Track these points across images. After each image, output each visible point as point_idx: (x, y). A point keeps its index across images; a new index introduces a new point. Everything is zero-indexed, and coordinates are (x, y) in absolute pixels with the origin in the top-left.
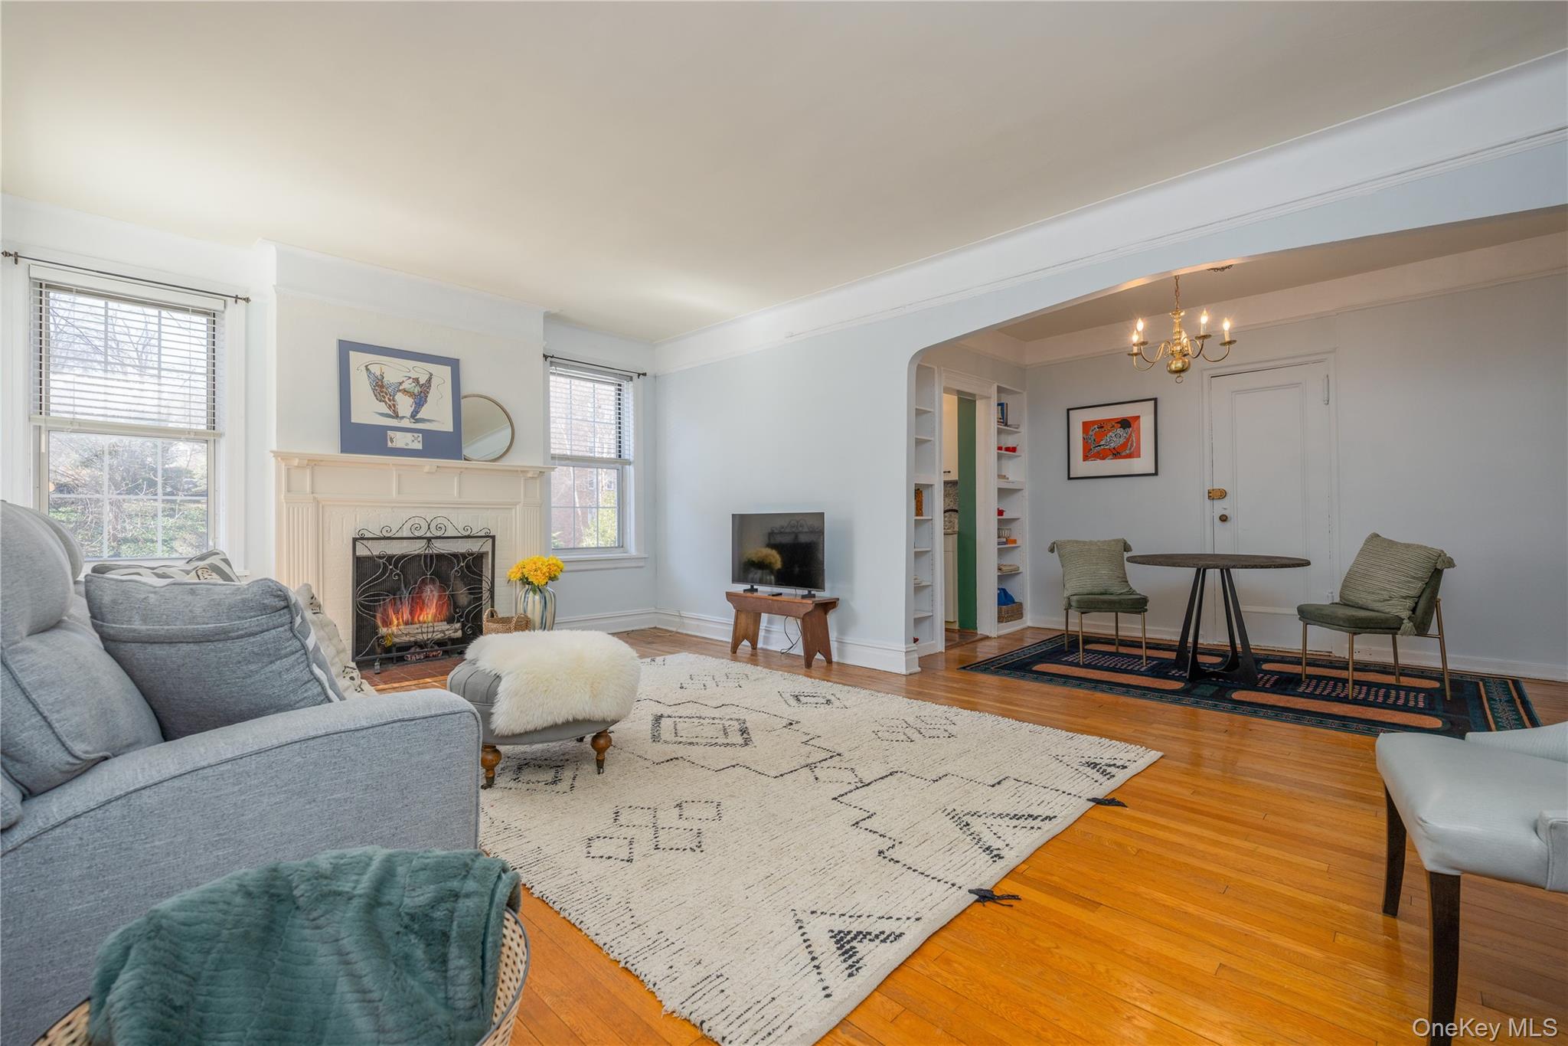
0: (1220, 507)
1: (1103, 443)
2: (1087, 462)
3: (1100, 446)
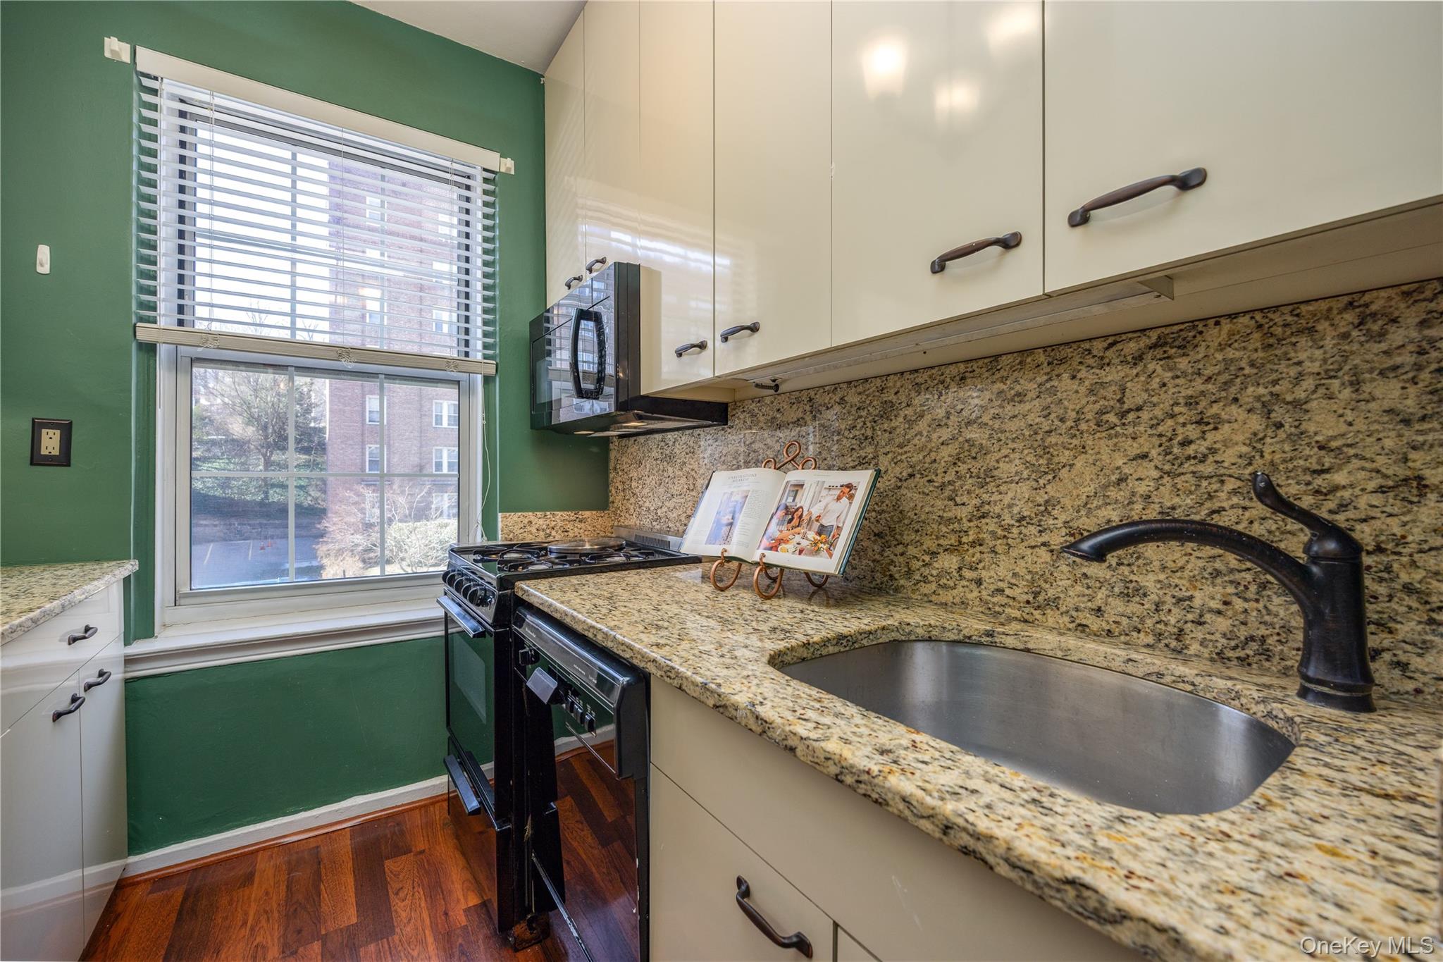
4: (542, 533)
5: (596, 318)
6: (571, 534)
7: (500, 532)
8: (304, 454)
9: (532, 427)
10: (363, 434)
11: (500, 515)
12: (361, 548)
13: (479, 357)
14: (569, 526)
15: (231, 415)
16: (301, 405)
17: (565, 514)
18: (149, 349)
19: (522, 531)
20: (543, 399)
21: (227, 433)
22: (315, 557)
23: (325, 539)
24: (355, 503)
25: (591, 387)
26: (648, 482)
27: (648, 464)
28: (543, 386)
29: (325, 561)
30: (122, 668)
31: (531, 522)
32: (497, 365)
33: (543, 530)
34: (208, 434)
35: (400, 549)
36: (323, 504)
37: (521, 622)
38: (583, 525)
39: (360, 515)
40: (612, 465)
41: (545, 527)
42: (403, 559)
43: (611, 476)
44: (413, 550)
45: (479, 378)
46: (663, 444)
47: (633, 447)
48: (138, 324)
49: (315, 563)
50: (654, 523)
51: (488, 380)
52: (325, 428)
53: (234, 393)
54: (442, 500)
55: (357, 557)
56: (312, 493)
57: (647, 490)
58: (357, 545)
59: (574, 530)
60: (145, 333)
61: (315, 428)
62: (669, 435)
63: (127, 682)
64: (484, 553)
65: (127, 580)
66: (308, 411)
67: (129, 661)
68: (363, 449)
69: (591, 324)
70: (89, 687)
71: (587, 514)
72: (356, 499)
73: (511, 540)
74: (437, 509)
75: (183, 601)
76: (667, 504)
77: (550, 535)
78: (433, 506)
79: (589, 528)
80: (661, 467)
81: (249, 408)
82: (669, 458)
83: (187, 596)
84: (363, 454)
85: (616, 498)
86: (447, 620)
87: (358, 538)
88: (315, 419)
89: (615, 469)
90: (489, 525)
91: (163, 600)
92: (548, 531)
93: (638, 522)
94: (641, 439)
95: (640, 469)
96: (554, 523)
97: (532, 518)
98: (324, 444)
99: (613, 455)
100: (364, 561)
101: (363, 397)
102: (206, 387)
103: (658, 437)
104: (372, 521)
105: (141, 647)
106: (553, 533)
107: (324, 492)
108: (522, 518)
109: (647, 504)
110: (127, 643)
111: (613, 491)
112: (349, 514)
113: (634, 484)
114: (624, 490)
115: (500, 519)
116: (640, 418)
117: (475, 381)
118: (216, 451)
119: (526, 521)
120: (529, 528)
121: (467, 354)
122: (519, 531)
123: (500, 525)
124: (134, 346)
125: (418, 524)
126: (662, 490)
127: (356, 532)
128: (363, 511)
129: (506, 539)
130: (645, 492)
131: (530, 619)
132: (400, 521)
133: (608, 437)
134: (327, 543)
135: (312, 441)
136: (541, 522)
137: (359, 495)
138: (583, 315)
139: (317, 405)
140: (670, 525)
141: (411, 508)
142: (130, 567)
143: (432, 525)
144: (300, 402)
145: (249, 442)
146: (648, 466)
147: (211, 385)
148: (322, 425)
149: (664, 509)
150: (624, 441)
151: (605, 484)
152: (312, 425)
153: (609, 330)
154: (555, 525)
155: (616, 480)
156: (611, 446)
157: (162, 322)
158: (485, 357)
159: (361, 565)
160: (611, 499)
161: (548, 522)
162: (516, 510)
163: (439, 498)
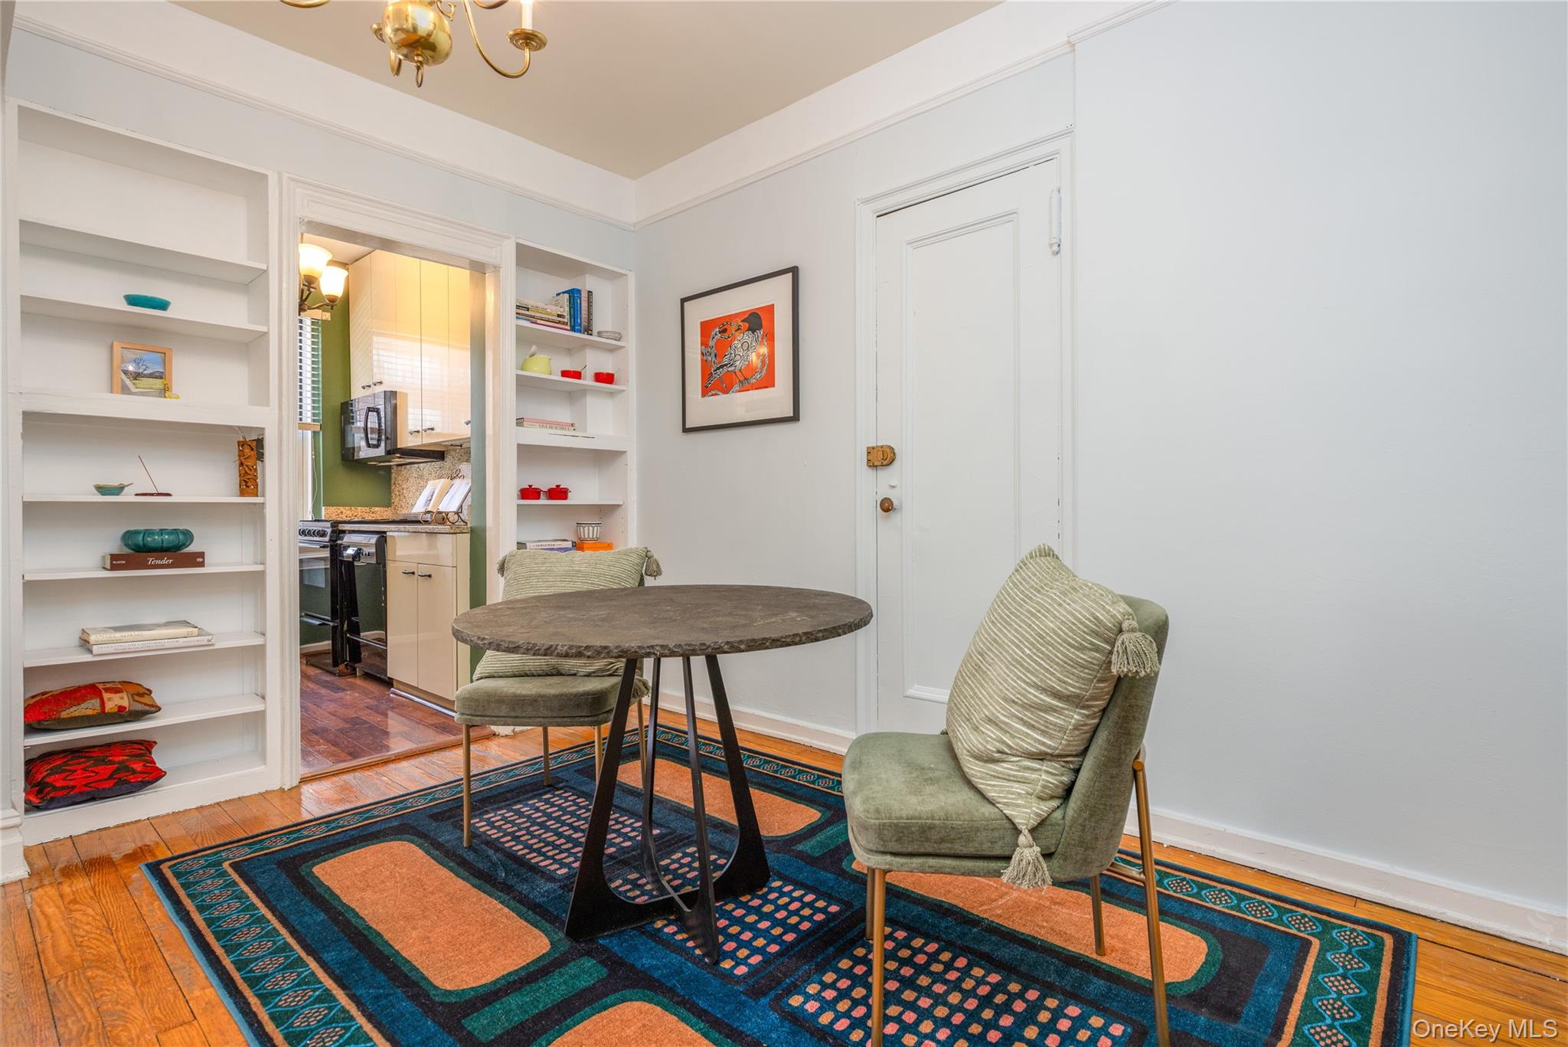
0: (884, 483)
1: (726, 361)
2: (706, 398)
3: (722, 367)
5: (377, 411)
6: (366, 519)
9: (344, 460)
11: (323, 508)
13: (309, 421)
14: (367, 516)
17: (363, 509)
19: (337, 517)
20: (350, 445)
25: (375, 442)
26: (411, 490)
27: (411, 480)
28: (349, 439)
31: (342, 513)
32: (320, 426)
33: (349, 517)
38: (375, 516)
40: (393, 481)
41: (351, 516)
43: (393, 488)
45: (309, 432)
46: (418, 469)
47: (404, 471)
51: (315, 434)
57: (411, 494)
62: (421, 465)
69: (375, 414)
71: (377, 509)
79: (378, 517)
80: (418, 482)
82: (421, 477)
85: (395, 500)
89: (394, 483)
90: (317, 515)
92: (352, 518)
94: (408, 467)
95: (407, 483)
96: (356, 514)
97: (343, 511)
99: (393, 475)
103: (416, 465)
106: (356, 518)
108: (335, 510)
109: (411, 502)
111: (394, 496)
113: (405, 491)
114: (399, 495)
115: (322, 510)
116: (399, 458)
117: (307, 434)
119: (339, 512)
120: (341, 517)
122: (335, 517)
123: (322, 515)
133: (390, 466)
136: (348, 512)
138: (370, 410)
150: (396, 469)
151: (389, 492)
153: (382, 414)
155: (395, 489)
156: (390, 471)
158: (314, 421)
160: (392, 501)
161: (353, 513)
162: (333, 505)
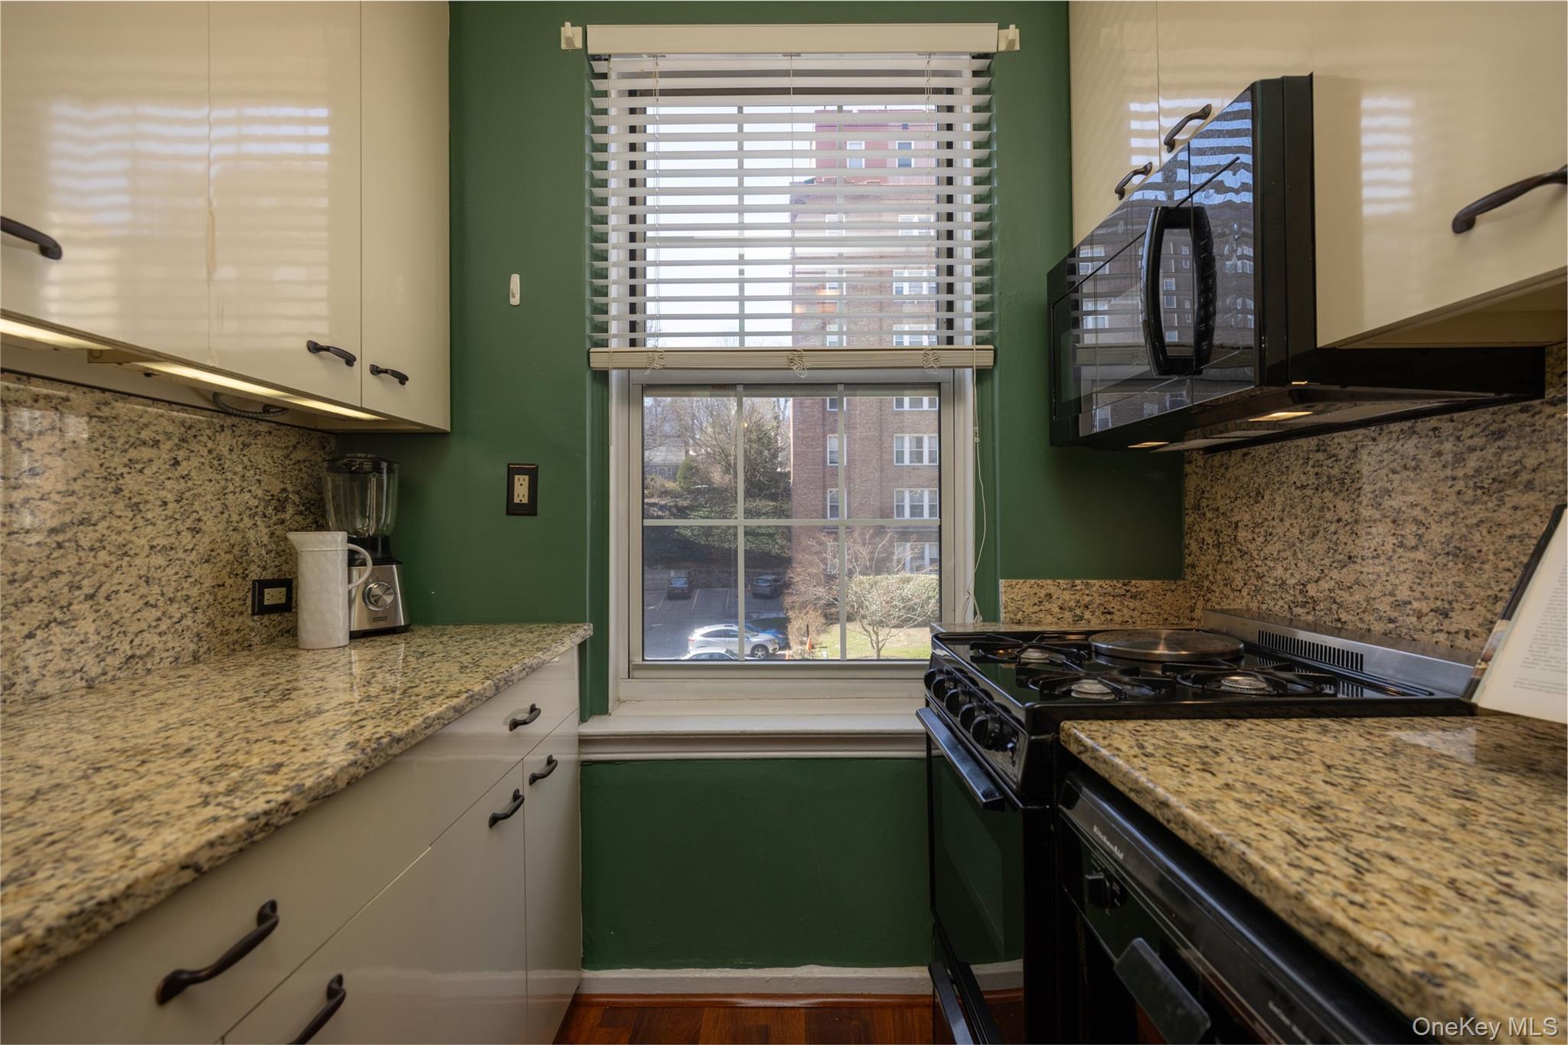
4: (1067, 614)
6: (1117, 618)
7: (1002, 610)
8: (773, 500)
9: (1052, 444)
10: (824, 477)
11: (1002, 583)
12: (822, 602)
13: (968, 341)
14: (1114, 604)
15: (712, 464)
16: (769, 450)
17: (1106, 584)
18: (602, 377)
19: (1036, 608)
20: (1068, 394)
21: (709, 481)
22: (781, 609)
23: (790, 591)
24: (817, 553)
26: (1280, 530)
27: (1280, 497)
28: (1069, 375)
29: (790, 614)
30: (576, 749)
31: (1049, 596)
32: (995, 351)
33: (1071, 609)
34: (695, 484)
35: (861, 606)
36: (788, 553)
37: (1071, 800)
38: (1137, 603)
39: (822, 566)
40: (1189, 501)
41: (1073, 604)
42: (864, 617)
43: (1188, 520)
44: (874, 607)
45: (969, 375)
46: (1320, 456)
47: (1241, 467)
48: (592, 350)
49: (781, 615)
50: (1298, 610)
51: (982, 375)
52: (789, 472)
53: (715, 443)
54: (904, 550)
55: (820, 612)
56: (779, 541)
57: (1278, 546)
58: (819, 599)
59: (1125, 613)
60: (598, 360)
61: (781, 473)
62: (1339, 437)
63: (585, 765)
64: (985, 646)
65: (582, 647)
66: (775, 456)
67: (584, 741)
68: (825, 493)
70: (534, 779)
71: (1145, 585)
72: (819, 548)
73: (1019, 623)
74: (899, 561)
75: (636, 674)
76: (1335, 574)
77: (1081, 618)
78: (895, 558)
79: (1148, 608)
80: (1317, 502)
81: (726, 456)
82: (1340, 484)
83: (639, 667)
84: (825, 499)
85: (1201, 558)
86: (929, 740)
87: (821, 591)
88: (781, 464)
89: (1197, 507)
90: (986, 600)
91: (617, 670)
92: (1078, 612)
93: (1254, 605)
94: (1262, 451)
95: (1256, 508)
96: (1087, 599)
97: (1052, 589)
98: (789, 490)
99: (1191, 483)
100: (825, 616)
101: (824, 437)
102: (693, 438)
103: (1307, 442)
104: (833, 572)
105: (596, 727)
106: (1087, 615)
107: (790, 540)
108: (1036, 589)
109: (1279, 572)
110: (583, 719)
111: (1194, 547)
112: (811, 564)
113: (1242, 535)
114: (1218, 545)
115: (1001, 589)
117: (962, 380)
118: (702, 500)
119: (1042, 593)
120: (1047, 605)
121: (950, 340)
122: (1032, 610)
123: (1003, 598)
124: (588, 376)
125: (879, 577)
126: (1318, 546)
127: (818, 584)
128: (824, 561)
129: (1013, 622)
130: (1273, 548)
131: (1088, 796)
132: (863, 573)
133: (1183, 453)
134: (791, 594)
135: (778, 487)
136: (1067, 595)
137: (821, 544)
139: (783, 449)
140: (1344, 616)
141: (871, 559)
142: (585, 631)
143: (892, 579)
144: (768, 447)
145: (726, 490)
146: (1279, 500)
147: (698, 436)
148: (787, 470)
149: (1325, 585)
150: (1217, 459)
151: (1175, 532)
152: (779, 470)
154: (1091, 602)
155: (1200, 530)
156: (1188, 468)
157: (614, 344)
158: (979, 341)
159: (823, 620)
160: (1188, 560)
161: (1077, 597)
162: (1027, 575)
163: (901, 549)
